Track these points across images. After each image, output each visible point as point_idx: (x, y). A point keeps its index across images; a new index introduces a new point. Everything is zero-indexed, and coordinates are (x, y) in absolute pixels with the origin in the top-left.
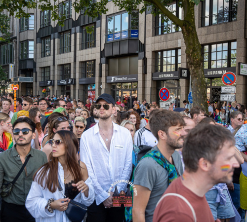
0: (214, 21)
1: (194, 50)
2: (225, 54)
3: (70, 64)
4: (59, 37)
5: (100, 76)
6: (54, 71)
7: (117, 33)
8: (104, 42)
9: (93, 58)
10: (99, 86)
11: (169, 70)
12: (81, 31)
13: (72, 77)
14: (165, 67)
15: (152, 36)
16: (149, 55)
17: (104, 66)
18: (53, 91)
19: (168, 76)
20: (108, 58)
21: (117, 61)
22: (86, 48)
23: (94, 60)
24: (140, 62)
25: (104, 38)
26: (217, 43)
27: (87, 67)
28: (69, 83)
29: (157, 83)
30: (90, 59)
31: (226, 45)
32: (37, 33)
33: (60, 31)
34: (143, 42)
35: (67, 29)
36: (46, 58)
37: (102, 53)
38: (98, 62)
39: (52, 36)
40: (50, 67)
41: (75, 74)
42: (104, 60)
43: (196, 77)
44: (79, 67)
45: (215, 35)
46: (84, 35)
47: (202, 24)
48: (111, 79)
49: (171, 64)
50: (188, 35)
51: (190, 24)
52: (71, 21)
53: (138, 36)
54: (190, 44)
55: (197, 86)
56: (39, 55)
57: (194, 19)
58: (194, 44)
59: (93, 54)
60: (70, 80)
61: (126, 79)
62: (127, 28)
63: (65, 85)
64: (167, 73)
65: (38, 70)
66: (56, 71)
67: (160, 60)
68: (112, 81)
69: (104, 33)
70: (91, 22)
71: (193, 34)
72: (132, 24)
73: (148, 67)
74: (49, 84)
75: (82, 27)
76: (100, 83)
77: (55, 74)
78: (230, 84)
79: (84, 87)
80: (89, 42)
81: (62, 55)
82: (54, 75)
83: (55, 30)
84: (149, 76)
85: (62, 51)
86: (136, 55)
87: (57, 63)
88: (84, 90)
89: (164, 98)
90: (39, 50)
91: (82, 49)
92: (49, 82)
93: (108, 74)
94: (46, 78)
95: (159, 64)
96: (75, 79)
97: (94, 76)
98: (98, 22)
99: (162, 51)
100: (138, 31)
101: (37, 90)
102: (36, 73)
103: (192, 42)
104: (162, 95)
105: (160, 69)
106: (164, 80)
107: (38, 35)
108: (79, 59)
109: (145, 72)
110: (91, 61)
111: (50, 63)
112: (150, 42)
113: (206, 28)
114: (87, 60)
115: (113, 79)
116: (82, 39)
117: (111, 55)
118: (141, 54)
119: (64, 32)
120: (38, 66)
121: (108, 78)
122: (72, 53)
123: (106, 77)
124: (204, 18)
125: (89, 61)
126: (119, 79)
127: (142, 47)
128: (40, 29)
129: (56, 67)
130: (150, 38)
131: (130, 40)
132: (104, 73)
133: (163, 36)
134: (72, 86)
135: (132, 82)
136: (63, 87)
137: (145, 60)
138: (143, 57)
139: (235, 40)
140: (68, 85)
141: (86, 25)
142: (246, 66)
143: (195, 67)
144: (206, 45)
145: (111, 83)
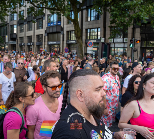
0: (92, 20)
1: (78, 32)
3: (32, 36)
4: (27, 24)
5: (45, 41)
6: (25, 39)
8: (46, 26)
9: (42, 34)
14: (72, 38)
15: (67, 24)
16: (65, 33)
17: (46, 37)
18: (25, 48)
20: (48, 34)
21: (52, 35)
22: (39, 29)
23: (42, 35)
24: (61, 36)
25: (46, 24)
27: (39, 37)
29: (69, 45)
33: (27, 21)
34: (63, 27)
35: (31, 20)
36: (22, 33)
37: (46, 31)
38: (44, 35)
39: (24, 23)
41: (34, 40)
42: (46, 34)
43: (78, 43)
44: (36, 37)
46: (38, 23)
52: (32, 17)
53: (60, 24)
56: (19, 32)
59: (42, 31)
61: (55, 43)
62: (56, 21)
64: (73, 41)
65: (18, 38)
67: (70, 35)
68: (50, 44)
69: (46, 22)
72: (58, 19)
75: (37, 19)
76: (45, 45)
79: (39, 46)
80: (40, 26)
81: (29, 32)
83: (25, 20)
84: (65, 42)
85: (29, 30)
86: (60, 32)
87: (26, 35)
88: (38, 48)
89: (66, 51)
90: (19, 30)
91: (37, 29)
93: (49, 40)
94: (22, 42)
97: (42, 41)
98: (44, 17)
99: (71, 31)
100: (61, 22)
102: (17, 40)
105: (70, 39)
107: (18, 22)
108: (36, 34)
109: (63, 40)
110: (41, 35)
111: (23, 36)
112: (66, 27)
114: (39, 34)
115: (50, 43)
116: (37, 25)
117: (49, 32)
118: (62, 32)
119: (29, 21)
120: (18, 36)
121: (48, 42)
122: (33, 31)
126: (53, 43)
127: (62, 29)
128: (19, 20)
129: (26, 37)
130: (66, 25)
131: (57, 26)
132: (46, 40)
133: (71, 25)
134: (33, 46)
135: (58, 44)
136: (29, 46)
137: (63, 35)
138: (63, 33)
139: (99, 28)
140: (31, 45)
141: (39, 19)
142: (104, 39)
143: (78, 39)
144: (89, 29)
145: (50, 45)
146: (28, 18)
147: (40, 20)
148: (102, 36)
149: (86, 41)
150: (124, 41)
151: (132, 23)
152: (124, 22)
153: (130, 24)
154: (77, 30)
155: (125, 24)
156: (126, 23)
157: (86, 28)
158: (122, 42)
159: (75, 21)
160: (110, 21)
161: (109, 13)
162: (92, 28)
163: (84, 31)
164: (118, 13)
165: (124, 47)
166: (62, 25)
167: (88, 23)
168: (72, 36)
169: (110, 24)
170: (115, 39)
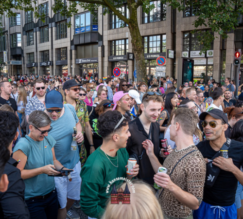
0: (151, 19)
1: (137, 41)
2: (159, 43)
3: (48, 50)
4: (40, 31)
5: (71, 59)
6: (37, 56)
7: (83, 27)
8: (73, 34)
9: (65, 46)
10: (71, 66)
11: (120, 54)
12: (56, 26)
13: (50, 60)
14: (117, 52)
16: (106, 44)
17: (73, 52)
18: (37, 70)
19: (120, 58)
20: (76, 46)
21: (83, 48)
22: (60, 39)
23: (66, 48)
24: (100, 48)
25: (73, 31)
26: (153, 35)
27: (61, 52)
28: (49, 64)
29: (112, 64)
30: (63, 47)
31: (159, 37)
33: (40, 26)
34: (101, 34)
35: (45, 24)
36: (31, 46)
37: (72, 42)
38: (69, 49)
39: (35, 29)
40: (33, 53)
41: (52, 57)
42: (73, 47)
44: (56, 53)
45: (152, 29)
46: (58, 29)
47: (143, 22)
48: (79, 61)
49: (122, 50)
50: (133, 30)
51: (134, 22)
52: (48, 18)
53: (97, 30)
54: (134, 36)
55: (140, 66)
56: (25, 44)
57: (137, 19)
58: (137, 37)
59: (65, 43)
60: (49, 63)
61: (89, 61)
62: (88, 23)
63: (45, 66)
64: (119, 56)
65: (25, 55)
66: (38, 56)
67: (113, 47)
68: (80, 62)
69: (73, 28)
70: (63, 19)
71: (136, 30)
72: (93, 21)
73: (105, 52)
75: (56, 23)
76: (71, 64)
77: (38, 58)
78: (161, 65)
79: (60, 67)
80: (61, 35)
81: (43, 44)
83: (36, 25)
84: (106, 59)
85: (42, 40)
86: (96, 43)
87: (39, 50)
88: (59, 70)
89: (117, 74)
90: (25, 41)
91: (57, 39)
92: (34, 64)
93: (77, 57)
94: (31, 61)
95: (113, 50)
96: (53, 62)
97: (67, 59)
98: (68, 19)
99: (115, 41)
100: (97, 26)
101: (25, 70)
102: (24, 57)
103: (135, 35)
104: (115, 72)
105: (113, 53)
106: (117, 61)
107: (24, 29)
108: (55, 47)
109: (103, 56)
111: (34, 50)
112: (106, 34)
113: (145, 25)
114: (61, 47)
115: (80, 61)
116: (57, 32)
117: (78, 43)
118: (100, 43)
119: (43, 27)
120: (25, 52)
121: (77, 60)
122: (50, 42)
123: (75, 59)
124: (144, 17)
125: (62, 48)
126: (85, 61)
127: (101, 38)
128: (25, 24)
129: (38, 53)
130: (107, 31)
131: (92, 32)
132: (73, 56)
133: (115, 30)
134: (50, 66)
135: (94, 63)
136: (44, 68)
137: (103, 47)
138: (102, 44)
139: (165, 34)
140: (48, 66)
141: (60, 22)
142: (173, 52)
143: (138, 53)
144: (146, 36)
145: (79, 64)
147: (61, 23)
148: (170, 47)
150: (208, 56)
154: (135, 38)
158: (204, 56)
162: (151, 34)
165: (207, 65)
166: (100, 32)
170: (191, 52)
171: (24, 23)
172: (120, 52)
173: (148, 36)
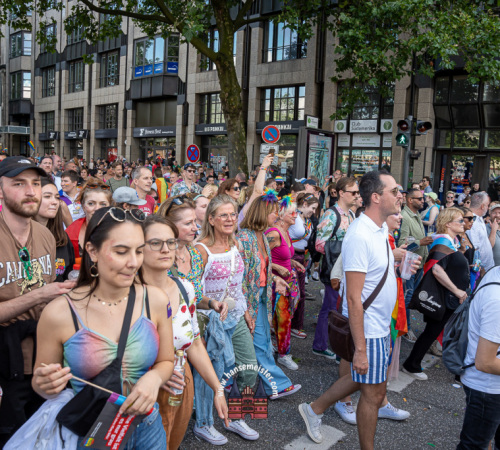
0: (279, 57)
1: (230, 94)
3: (82, 108)
4: (67, 68)
5: (125, 127)
6: (59, 117)
8: (129, 78)
9: (115, 101)
10: (123, 141)
11: (218, 121)
12: (99, 61)
13: (86, 127)
14: (213, 116)
15: (197, 72)
16: (191, 99)
17: (130, 112)
18: (59, 147)
19: (216, 129)
20: (136, 102)
21: (148, 106)
22: (105, 86)
23: (117, 104)
24: (179, 108)
25: (130, 72)
26: (281, 87)
29: (203, 139)
30: (110, 102)
31: (292, 91)
32: (36, 62)
33: (68, 59)
34: (184, 80)
35: (78, 56)
36: (49, 98)
37: (127, 93)
38: (121, 107)
39: (58, 65)
40: (53, 112)
41: (89, 123)
42: (130, 103)
43: (233, 130)
44: (96, 114)
45: (279, 75)
46: (104, 66)
47: (264, 60)
48: (140, 132)
49: (221, 113)
50: (224, 73)
51: (226, 59)
52: (84, 45)
53: (177, 71)
54: (225, 86)
56: (39, 94)
59: (114, 94)
60: (82, 133)
61: (158, 132)
62: (162, 59)
63: (75, 140)
64: (216, 125)
65: (37, 116)
66: (63, 119)
67: (206, 107)
68: (141, 135)
69: (130, 65)
70: (113, 47)
71: (230, 72)
72: (170, 53)
73: (189, 116)
74: (51, 137)
75: (100, 55)
76: (124, 138)
77: (61, 123)
78: (272, 142)
79: (105, 142)
80: (109, 78)
81: (72, 95)
82: (59, 124)
83: (61, 57)
84: (191, 130)
85: (71, 87)
86: (174, 98)
87: (64, 106)
88: (102, 148)
90: (39, 87)
91: (100, 87)
92: (52, 135)
93: (137, 123)
94: (48, 127)
95: (206, 112)
96: (89, 131)
97: (116, 126)
98: (123, 48)
99: (209, 94)
100: (177, 64)
101: (34, 143)
102: (34, 120)
103: (228, 82)
104: (190, 154)
105: (206, 119)
106: (212, 135)
107: (37, 63)
108: (95, 102)
109: (185, 124)
110: (112, 104)
111: (54, 107)
112: (194, 81)
113: (267, 65)
114: (106, 102)
115: (142, 132)
116: (100, 73)
117: (138, 96)
118: (181, 97)
119: (74, 61)
120: (37, 110)
121: (136, 130)
122: (86, 92)
123: (133, 128)
124: (267, 51)
125: (109, 105)
126: (150, 132)
127: (183, 87)
128: (41, 55)
129: (63, 112)
130: (194, 74)
131: (165, 76)
132: (129, 122)
133: (211, 73)
134: (85, 140)
135: (168, 137)
136: (73, 143)
137: (186, 106)
138: (183, 101)
139: (303, 85)
140: (81, 140)
141: (107, 53)
142: (316, 120)
143: (232, 117)
144: (268, 88)
145: (140, 138)
146: (69, 49)
147: (110, 55)
148: (312, 110)
149: (257, 126)
150: (383, 130)
151: (408, 67)
152: (381, 62)
153: (401, 71)
154: (227, 89)
155: (384, 69)
156: (387, 66)
157: (259, 85)
158: (375, 131)
159: (223, 60)
160: (336, 61)
161: (334, 34)
162: (278, 84)
163: (253, 93)
164: (360, 36)
165: (381, 149)
166: (182, 75)
167: (264, 68)
168: (213, 111)
169: (337, 70)
170: (351, 121)
171: (38, 52)
172: (218, 116)
173: (273, 88)
